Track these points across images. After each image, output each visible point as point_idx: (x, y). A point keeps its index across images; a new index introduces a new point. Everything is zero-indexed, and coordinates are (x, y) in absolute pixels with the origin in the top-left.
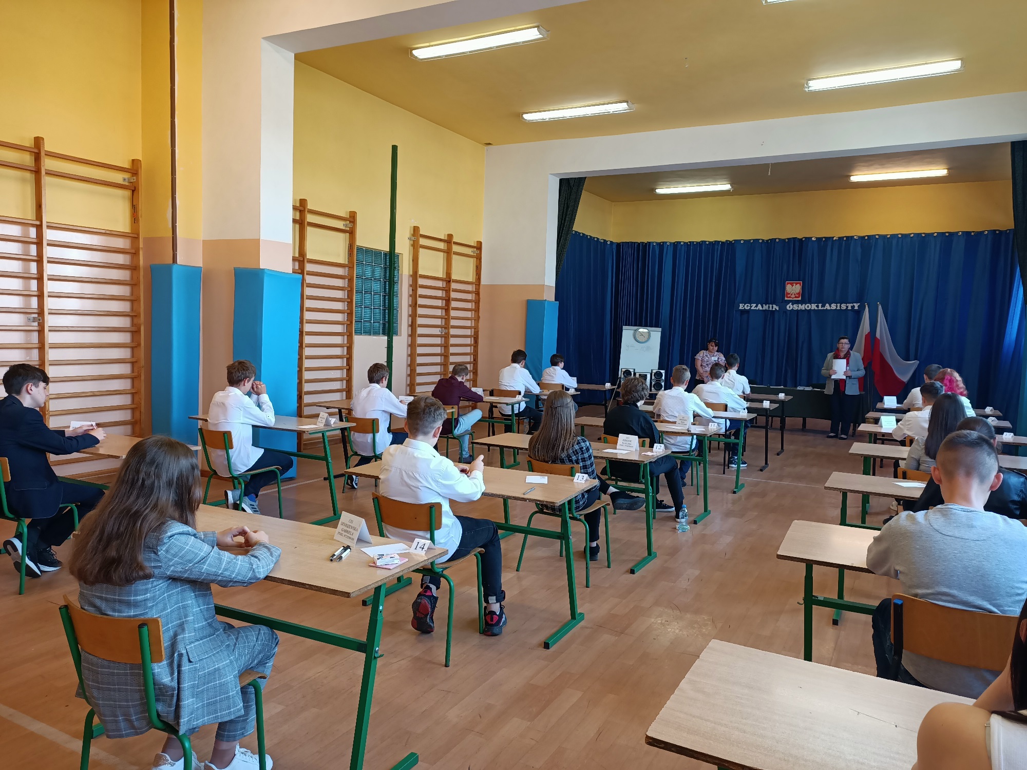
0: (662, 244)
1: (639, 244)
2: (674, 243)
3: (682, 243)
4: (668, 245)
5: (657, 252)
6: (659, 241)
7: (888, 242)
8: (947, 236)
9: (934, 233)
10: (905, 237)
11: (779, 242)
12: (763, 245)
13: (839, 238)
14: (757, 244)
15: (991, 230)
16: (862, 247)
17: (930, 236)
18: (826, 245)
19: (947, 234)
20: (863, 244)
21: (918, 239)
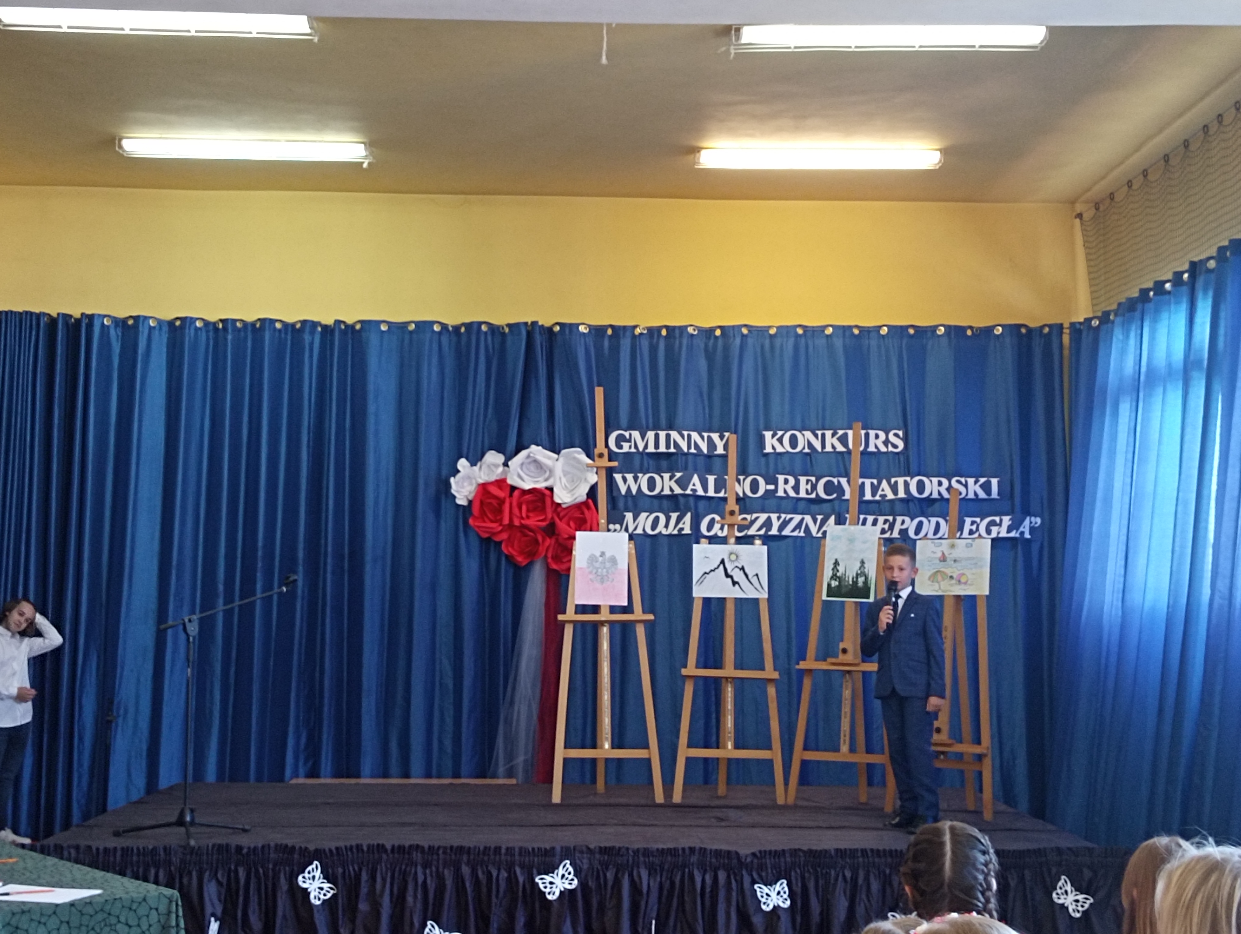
0: (131, 322)
1: (53, 322)
2: (171, 323)
3: (199, 324)
4: (151, 328)
5: (116, 347)
6: (122, 314)
7: (772, 347)
8: (911, 336)
9: (880, 327)
10: (813, 336)
11: (489, 333)
12: (445, 339)
13: (650, 330)
14: (428, 335)
15: (1010, 326)
16: (710, 357)
17: (873, 334)
18: (615, 349)
19: (911, 331)
20: (710, 349)
21: (844, 341)
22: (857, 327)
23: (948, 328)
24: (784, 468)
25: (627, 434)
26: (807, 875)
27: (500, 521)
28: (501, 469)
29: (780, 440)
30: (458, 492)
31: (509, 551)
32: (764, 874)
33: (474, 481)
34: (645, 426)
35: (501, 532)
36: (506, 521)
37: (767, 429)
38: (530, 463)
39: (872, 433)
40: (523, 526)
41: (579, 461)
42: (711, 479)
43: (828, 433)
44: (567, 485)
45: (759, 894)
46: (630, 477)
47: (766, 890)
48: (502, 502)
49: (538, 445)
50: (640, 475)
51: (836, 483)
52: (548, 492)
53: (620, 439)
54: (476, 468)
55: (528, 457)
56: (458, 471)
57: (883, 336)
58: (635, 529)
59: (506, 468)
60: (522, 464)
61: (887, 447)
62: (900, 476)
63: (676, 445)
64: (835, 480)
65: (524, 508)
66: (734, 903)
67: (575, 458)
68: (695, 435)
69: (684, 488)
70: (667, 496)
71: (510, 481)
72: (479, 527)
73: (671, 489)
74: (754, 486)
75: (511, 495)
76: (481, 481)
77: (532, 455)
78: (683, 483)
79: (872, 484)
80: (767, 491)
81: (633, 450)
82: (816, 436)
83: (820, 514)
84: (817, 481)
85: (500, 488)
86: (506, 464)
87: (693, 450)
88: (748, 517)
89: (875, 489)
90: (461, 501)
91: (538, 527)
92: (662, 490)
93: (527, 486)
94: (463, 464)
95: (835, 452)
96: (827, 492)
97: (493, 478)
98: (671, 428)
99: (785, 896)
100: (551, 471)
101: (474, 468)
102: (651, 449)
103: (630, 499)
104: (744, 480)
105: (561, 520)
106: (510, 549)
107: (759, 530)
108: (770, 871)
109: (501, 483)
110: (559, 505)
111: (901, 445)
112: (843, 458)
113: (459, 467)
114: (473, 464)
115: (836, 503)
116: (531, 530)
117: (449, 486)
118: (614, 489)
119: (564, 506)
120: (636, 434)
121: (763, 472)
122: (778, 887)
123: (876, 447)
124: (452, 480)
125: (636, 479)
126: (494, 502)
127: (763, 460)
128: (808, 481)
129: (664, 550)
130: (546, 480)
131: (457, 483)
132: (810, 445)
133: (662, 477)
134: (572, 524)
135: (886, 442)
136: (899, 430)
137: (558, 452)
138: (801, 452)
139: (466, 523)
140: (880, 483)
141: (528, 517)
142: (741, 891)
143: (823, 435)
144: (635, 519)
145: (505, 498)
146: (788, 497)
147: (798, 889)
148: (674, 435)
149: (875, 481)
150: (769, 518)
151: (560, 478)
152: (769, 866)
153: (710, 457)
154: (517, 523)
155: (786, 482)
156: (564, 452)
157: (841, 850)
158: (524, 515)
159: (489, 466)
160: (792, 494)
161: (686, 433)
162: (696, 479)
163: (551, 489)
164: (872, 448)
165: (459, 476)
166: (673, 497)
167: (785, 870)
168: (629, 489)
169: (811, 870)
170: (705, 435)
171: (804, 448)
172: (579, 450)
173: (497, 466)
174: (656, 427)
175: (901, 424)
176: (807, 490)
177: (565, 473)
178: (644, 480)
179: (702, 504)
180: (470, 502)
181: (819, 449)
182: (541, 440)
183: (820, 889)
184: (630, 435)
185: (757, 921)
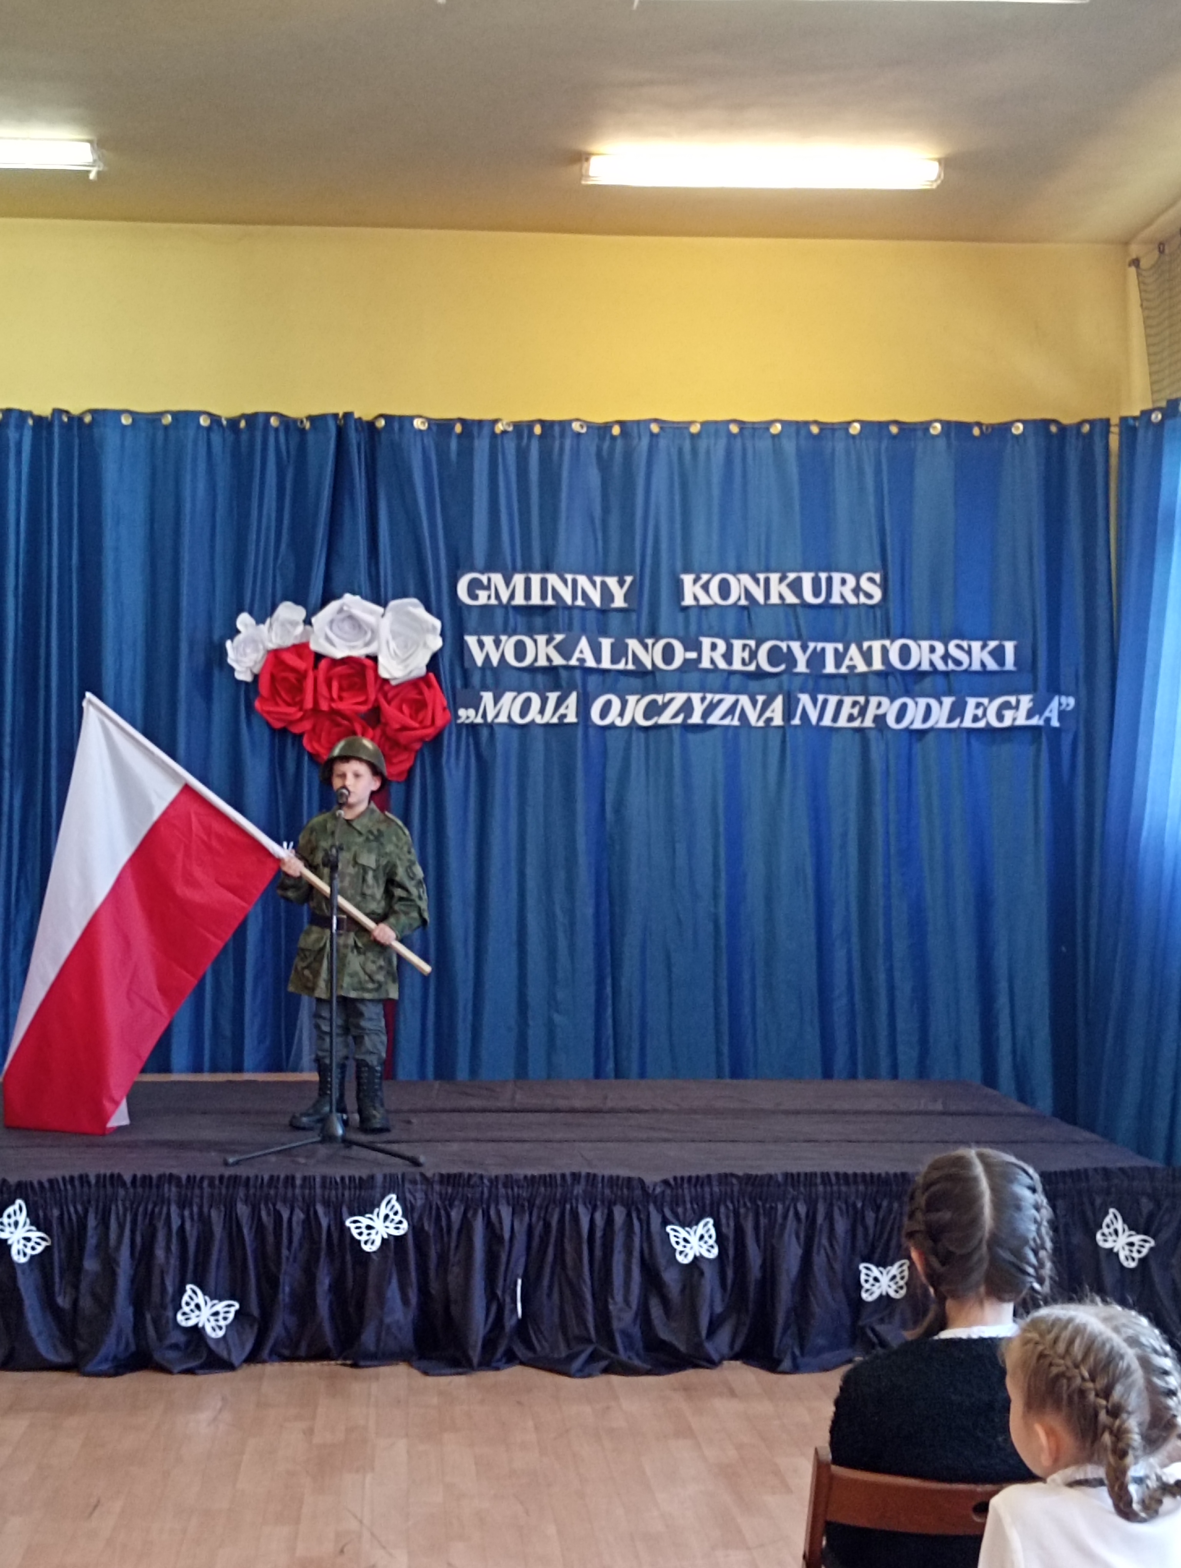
7: (694, 451)
8: (894, 437)
9: (849, 423)
10: (753, 436)
11: (282, 430)
12: (216, 438)
13: (517, 426)
14: (191, 433)
15: (1035, 422)
16: (604, 464)
17: (839, 434)
18: (467, 452)
19: (894, 430)
20: (605, 453)
21: (797, 444)
22: (816, 422)
23: (946, 424)
24: (710, 627)
25: (484, 578)
26: (742, 1211)
27: (300, 704)
28: (300, 628)
29: (706, 587)
30: (237, 661)
31: (313, 748)
32: (680, 1210)
33: (261, 647)
34: (510, 567)
35: (301, 719)
36: (309, 704)
37: (687, 571)
38: (343, 620)
39: (837, 577)
40: (333, 712)
41: (415, 618)
42: (606, 644)
43: (774, 577)
44: (398, 652)
45: (673, 1240)
46: (488, 640)
47: (682, 1233)
48: (302, 676)
49: (354, 593)
50: (503, 638)
51: (785, 649)
52: (369, 663)
53: (474, 586)
54: (264, 628)
55: (341, 610)
56: (238, 632)
57: (853, 437)
58: (497, 716)
59: (308, 627)
60: (332, 622)
61: (857, 596)
62: (875, 638)
63: (556, 595)
64: (783, 645)
65: (335, 685)
66: (636, 1254)
67: (409, 614)
68: (583, 581)
69: (567, 656)
70: (543, 669)
71: (313, 647)
72: (269, 713)
73: (549, 659)
74: (668, 654)
75: (316, 667)
76: (271, 646)
77: (345, 608)
78: (565, 650)
79: (836, 650)
80: (686, 661)
81: (493, 601)
82: (757, 581)
83: (762, 694)
84: (758, 646)
85: (300, 656)
86: (307, 622)
87: (580, 602)
88: (659, 698)
89: (839, 658)
90: (243, 675)
91: (357, 713)
92: (536, 660)
93: (339, 653)
94: (244, 620)
95: (784, 605)
96: (772, 661)
97: (289, 642)
98: (547, 568)
99: (712, 1242)
100: (375, 633)
101: (261, 626)
102: (519, 600)
103: (489, 673)
104: (653, 645)
105: (389, 703)
106: (316, 746)
107: (675, 715)
108: (688, 1206)
109: (301, 649)
110: (386, 681)
111: (877, 594)
112: (795, 612)
113: (239, 625)
114: (260, 620)
115: (785, 678)
116: (344, 716)
117: (224, 653)
118: (466, 658)
119: (393, 683)
120: (497, 579)
121: (681, 633)
122: (700, 1229)
123: (842, 597)
124: (228, 644)
125: (497, 643)
126: (292, 676)
127: (680, 617)
128: (744, 647)
129: (538, 746)
130: (367, 644)
131: (236, 649)
132: (748, 595)
133: (535, 641)
134: (405, 708)
135: (857, 590)
136: (875, 572)
137: (384, 605)
138: (735, 605)
139: (249, 707)
140: (846, 649)
141: (341, 698)
142: (647, 1234)
143: (767, 581)
144: (496, 700)
145: (306, 671)
146: (715, 669)
147: (729, 1232)
148: (553, 579)
149: (840, 647)
150: (689, 701)
151: (388, 643)
152: (688, 1198)
153: (604, 612)
154: (324, 706)
155: (714, 647)
156: (393, 604)
157: (792, 1175)
158: (335, 695)
159: (283, 625)
160: (722, 665)
161: (569, 577)
162: (584, 644)
163: (374, 659)
164: (836, 599)
165: (239, 638)
166: (551, 670)
167: (712, 1204)
168: (487, 658)
169: (749, 1204)
170: (598, 579)
171: (739, 599)
172: (415, 601)
173: (294, 624)
174: (527, 568)
175: (878, 562)
176: (743, 660)
177: (395, 635)
178: (509, 644)
179: (593, 680)
180: (256, 677)
181: (761, 599)
182: (360, 587)
183: (762, 1231)
184: (489, 580)
185: (670, 1277)
